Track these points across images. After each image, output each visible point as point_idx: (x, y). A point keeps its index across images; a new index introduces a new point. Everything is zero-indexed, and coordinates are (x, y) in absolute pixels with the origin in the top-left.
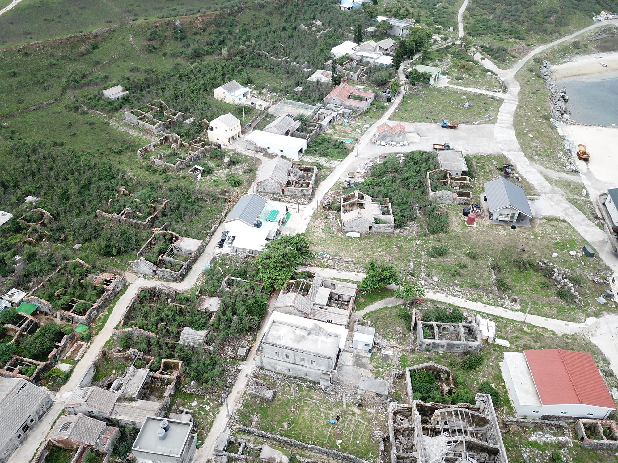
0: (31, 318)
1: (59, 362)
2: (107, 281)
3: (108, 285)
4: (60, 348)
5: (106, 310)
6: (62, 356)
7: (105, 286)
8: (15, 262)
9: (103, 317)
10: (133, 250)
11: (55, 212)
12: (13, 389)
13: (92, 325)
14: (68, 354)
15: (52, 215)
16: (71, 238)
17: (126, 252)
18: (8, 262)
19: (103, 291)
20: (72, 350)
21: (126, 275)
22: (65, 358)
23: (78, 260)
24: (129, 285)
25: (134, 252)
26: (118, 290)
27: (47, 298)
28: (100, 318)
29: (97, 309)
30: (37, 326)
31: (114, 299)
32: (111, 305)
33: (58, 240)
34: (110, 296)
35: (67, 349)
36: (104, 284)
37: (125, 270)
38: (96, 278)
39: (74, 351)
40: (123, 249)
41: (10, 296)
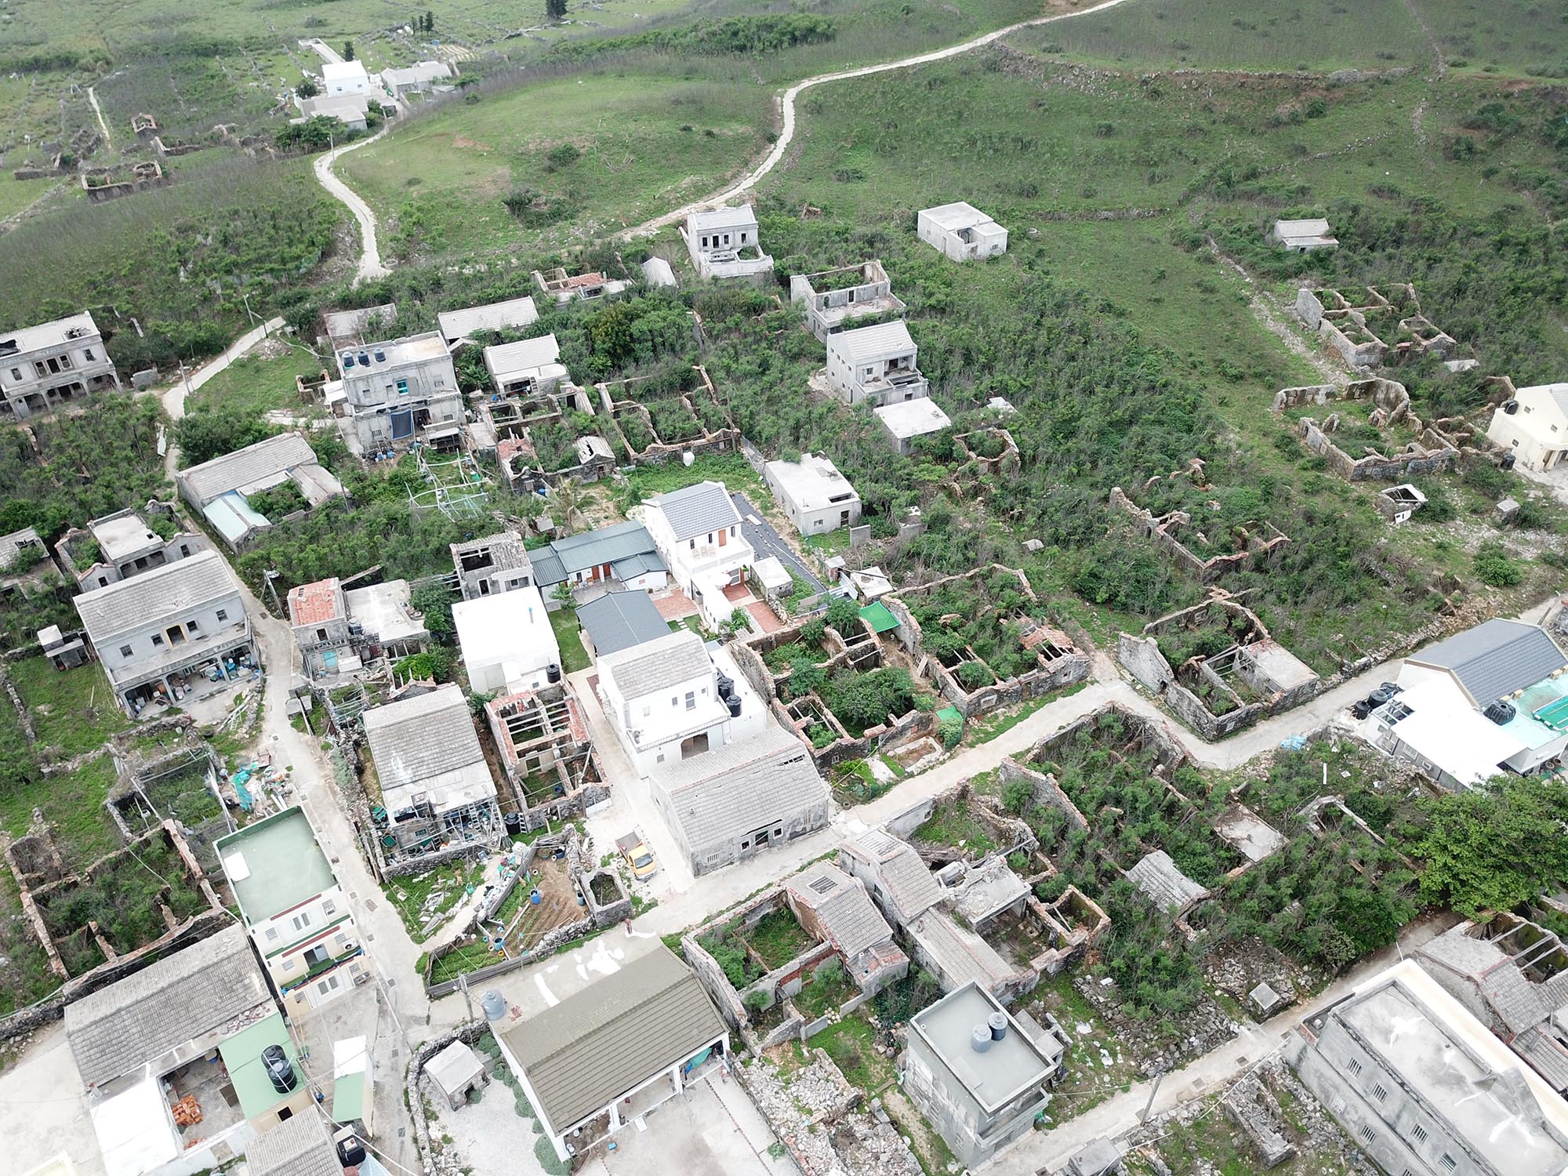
0: (874, 639)
1: (877, 756)
2: (1051, 648)
3: (1049, 659)
4: (892, 730)
5: (1015, 708)
6: (889, 746)
7: (1041, 658)
8: (905, 519)
9: (1001, 718)
10: (1143, 611)
11: (1030, 452)
12: (780, 752)
13: (973, 721)
14: (900, 751)
15: (1021, 455)
16: (1031, 520)
17: (1125, 607)
18: (895, 511)
19: (1033, 665)
20: (912, 746)
21: (1097, 659)
22: (891, 754)
23: (1020, 573)
24: (1092, 683)
25: (1143, 619)
26: (1064, 680)
27: (921, 619)
28: (996, 717)
29: (1001, 696)
30: (877, 661)
31: (1045, 693)
32: (1031, 704)
33: (1004, 512)
34: (1040, 683)
35: (904, 739)
36: (1043, 652)
37: (1100, 646)
38: (1033, 630)
39: (912, 752)
40: (1122, 598)
41: (865, 579)
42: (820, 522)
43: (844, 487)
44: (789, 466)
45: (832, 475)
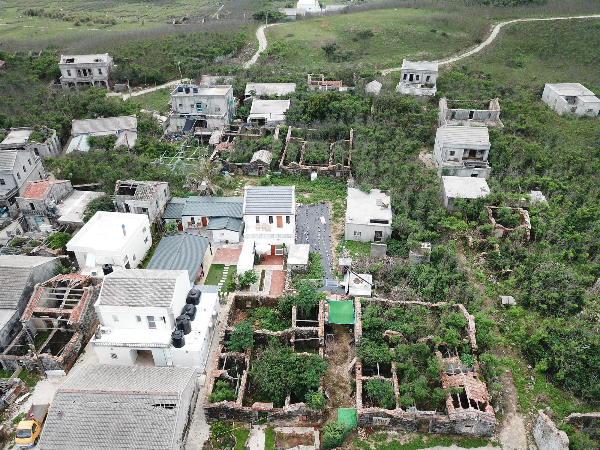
0: (320, 329)
1: (265, 426)
2: (464, 395)
3: (456, 406)
4: (279, 411)
5: (407, 436)
6: (276, 423)
7: (450, 401)
8: (417, 249)
9: (389, 440)
10: (578, 394)
13: (362, 433)
14: (287, 430)
17: (560, 384)
19: (442, 406)
20: (299, 431)
21: (513, 422)
22: (277, 430)
23: (471, 319)
24: (494, 444)
25: (576, 402)
26: (465, 430)
28: (385, 437)
29: (394, 422)
31: (442, 434)
32: (425, 439)
34: (436, 424)
35: (291, 423)
36: (454, 397)
37: (523, 410)
38: (457, 372)
39: (298, 436)
40: (561, 375)
41: (357, 281)
42: (359, 233)
43: (388, 215)
44: (362, 194)
45: (385, 206)
